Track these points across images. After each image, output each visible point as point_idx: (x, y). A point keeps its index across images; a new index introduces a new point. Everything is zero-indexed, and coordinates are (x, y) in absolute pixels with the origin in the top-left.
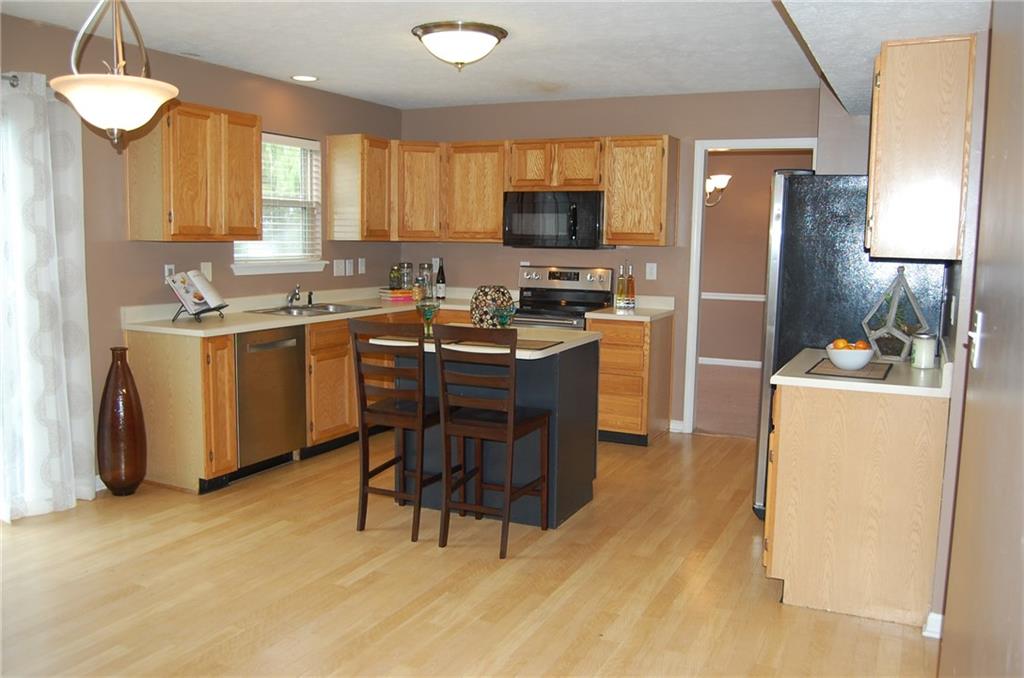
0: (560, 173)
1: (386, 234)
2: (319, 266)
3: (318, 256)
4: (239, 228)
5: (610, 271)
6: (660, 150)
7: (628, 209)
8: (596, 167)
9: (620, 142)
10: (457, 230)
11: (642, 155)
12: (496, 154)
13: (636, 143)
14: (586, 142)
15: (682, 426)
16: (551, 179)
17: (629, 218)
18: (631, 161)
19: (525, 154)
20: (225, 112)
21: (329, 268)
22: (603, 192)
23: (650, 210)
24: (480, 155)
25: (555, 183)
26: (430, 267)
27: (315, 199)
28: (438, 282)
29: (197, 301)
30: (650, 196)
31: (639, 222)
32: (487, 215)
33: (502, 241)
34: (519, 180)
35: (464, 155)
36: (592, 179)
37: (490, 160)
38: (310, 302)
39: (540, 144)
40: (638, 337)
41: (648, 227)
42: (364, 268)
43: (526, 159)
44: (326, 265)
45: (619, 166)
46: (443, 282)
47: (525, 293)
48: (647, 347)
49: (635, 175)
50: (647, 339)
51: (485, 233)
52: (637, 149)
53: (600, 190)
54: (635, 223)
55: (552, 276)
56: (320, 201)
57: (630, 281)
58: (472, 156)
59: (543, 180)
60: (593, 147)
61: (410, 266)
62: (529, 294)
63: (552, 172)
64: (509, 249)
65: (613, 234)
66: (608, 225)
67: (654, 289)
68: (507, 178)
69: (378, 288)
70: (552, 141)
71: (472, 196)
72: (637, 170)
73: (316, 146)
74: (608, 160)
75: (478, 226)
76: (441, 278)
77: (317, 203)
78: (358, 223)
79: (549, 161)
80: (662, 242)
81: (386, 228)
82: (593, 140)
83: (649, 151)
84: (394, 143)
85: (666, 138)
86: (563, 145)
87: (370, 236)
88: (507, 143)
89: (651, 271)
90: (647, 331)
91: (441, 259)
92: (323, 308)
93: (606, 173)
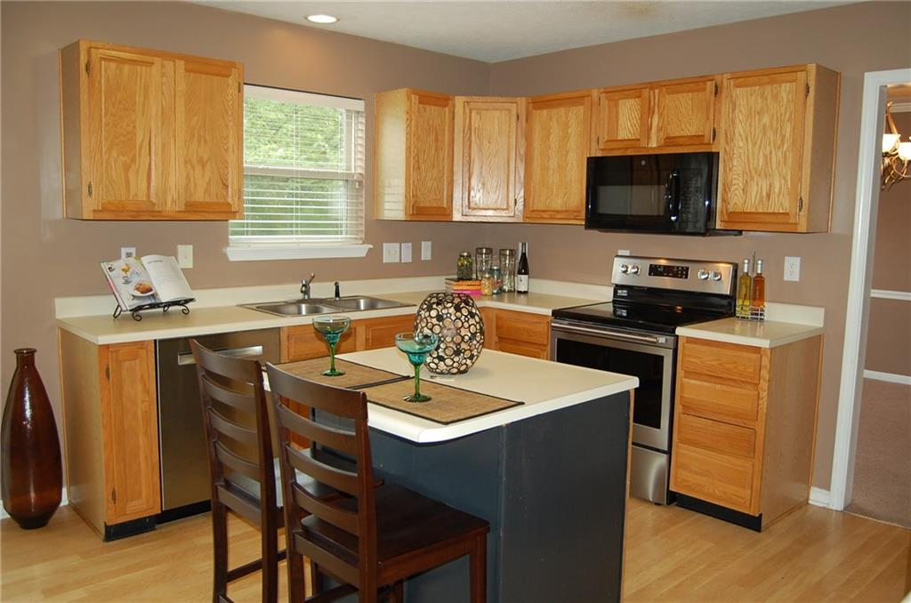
0: (660, 129)
1: (447, 212)
2: (361, 251)
3: (361, 238)
4: (201, 204)
5: (731, 266)
6: (802, 88)
7: (752, 178)
8: (708, 119)
9: (744, 78)
10: (535, 209)
11: (776, 97)
12: (581, 108)
13: (765, 79)
14: (696, 83)
15: (830, 497)
16: (649, 138)
17: (754, 190)
18: (758, 108)
19: (617, 106)
20: (181, 57)
21: (375, 254)
22: (718, 153)
23: (784, 178)
24: (563, 110)
25: (653, 144)
26: (513, 253)
27: (360, 171)
28: (520, 273)
29: (139, 294)
30: (785, 157)
31: (768, 196)
32: (570, 190)
33: (584, 223)
34: (608, 141)
35: (545, 112)
36: (703, 136)
37: (573, 117)
38: (337, 294)
39: (635, 91)
40: (751, 370)
41: (781, 203)
42: (429, 253)
43: (617, 113)
44: (370, 249)
45: (740, 117)
46: (525, 274)
47: (619, 291)
48: (764, 385)
49: (764, 126)
50: (765, 373)
51: (566, 211)
52: (768, 88)
53: (714, 150)
54: (762, 197)
55: (654, 270)
56: (363, 172)
57: (759, 280)
58: (554, 111)
59: (639, 140)
60: (704, 90)
61: (489, 251)
62: (623, 293)
63: (650, 129)
64: (595, 233)
65: (731, 214)
66: (724, 200)
67: (795, 295)
68: (594, 139)
69: (444, 277)
70: (652, 86)
71: (553, 164)
72: (766, 120)
73: (360, 105)
74: (725, 107)
75: (557, 203)
76: (524, 268)
77: (361, 174)
78: (402, 198)
79: (647, 112)
80: (803, 227)
81: (445, 206)
82: (704, 79)
83: (785, 90)
84: (459, 101)
85: (812, 68)
86: (664, 89)
87: (418, 214)
88: (595, 93)
89: (792, 269)
90: (766, 361)
91: (524, 244)
92: (353, 303)
93: (723, 125)
